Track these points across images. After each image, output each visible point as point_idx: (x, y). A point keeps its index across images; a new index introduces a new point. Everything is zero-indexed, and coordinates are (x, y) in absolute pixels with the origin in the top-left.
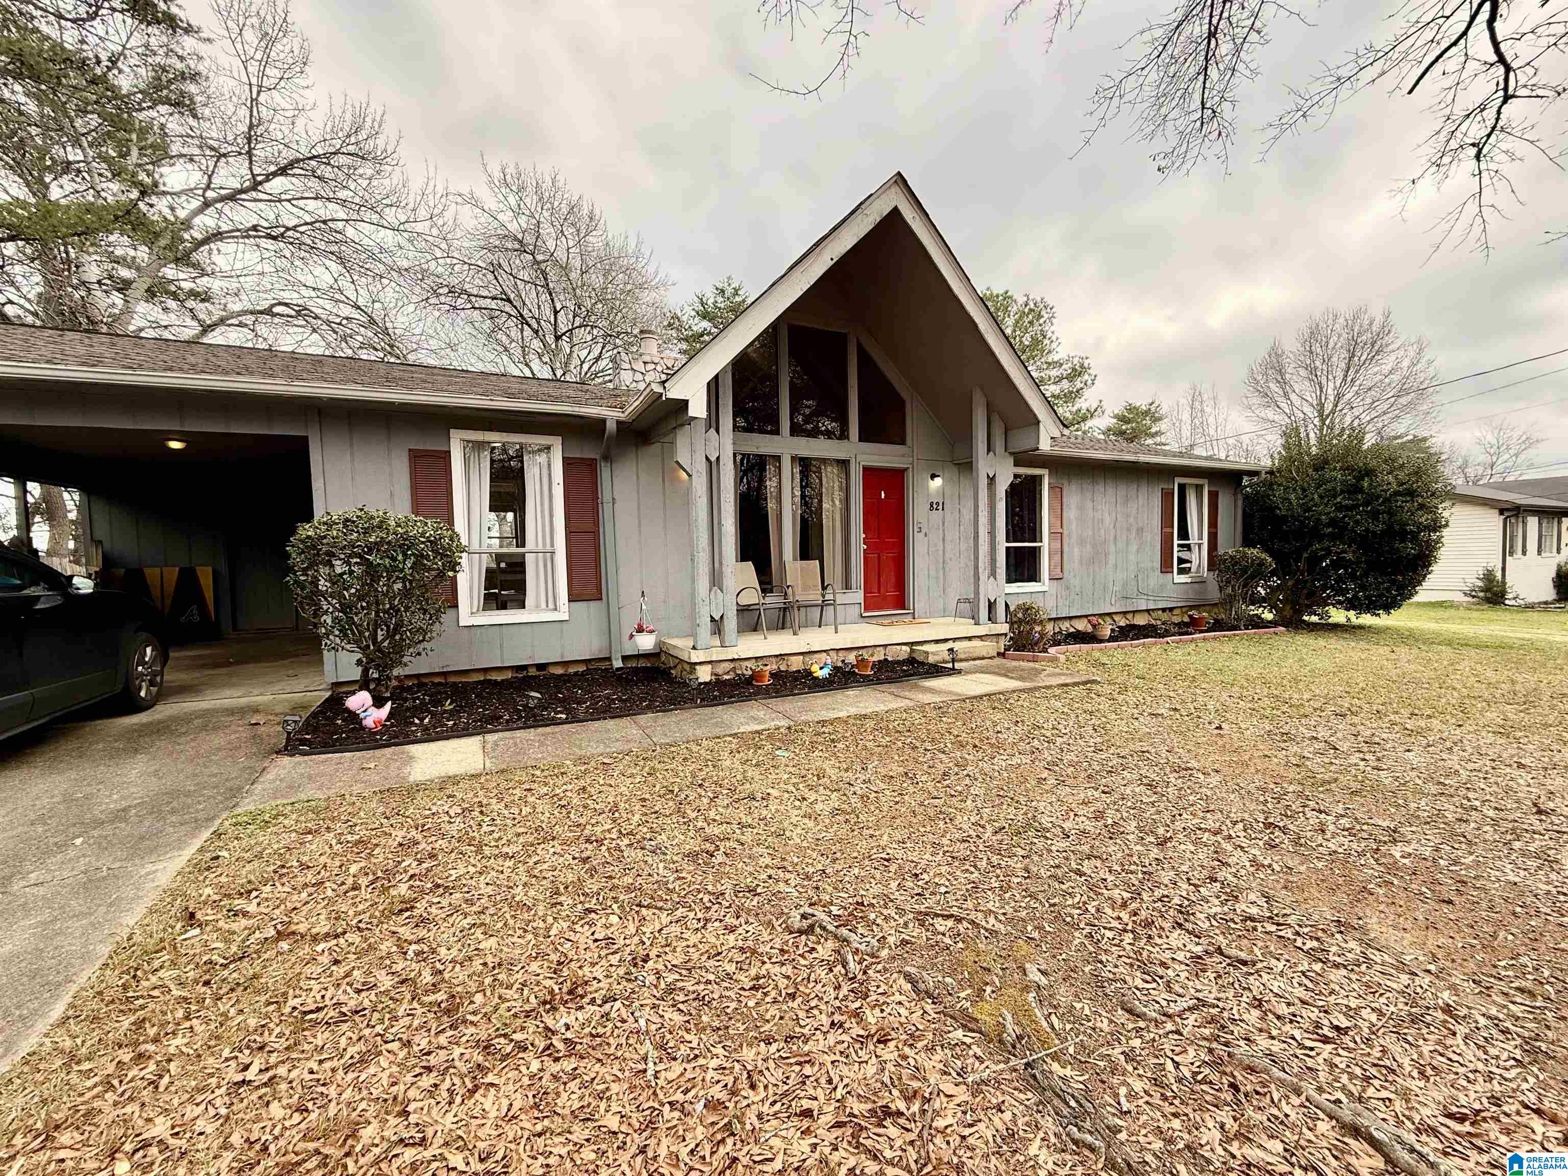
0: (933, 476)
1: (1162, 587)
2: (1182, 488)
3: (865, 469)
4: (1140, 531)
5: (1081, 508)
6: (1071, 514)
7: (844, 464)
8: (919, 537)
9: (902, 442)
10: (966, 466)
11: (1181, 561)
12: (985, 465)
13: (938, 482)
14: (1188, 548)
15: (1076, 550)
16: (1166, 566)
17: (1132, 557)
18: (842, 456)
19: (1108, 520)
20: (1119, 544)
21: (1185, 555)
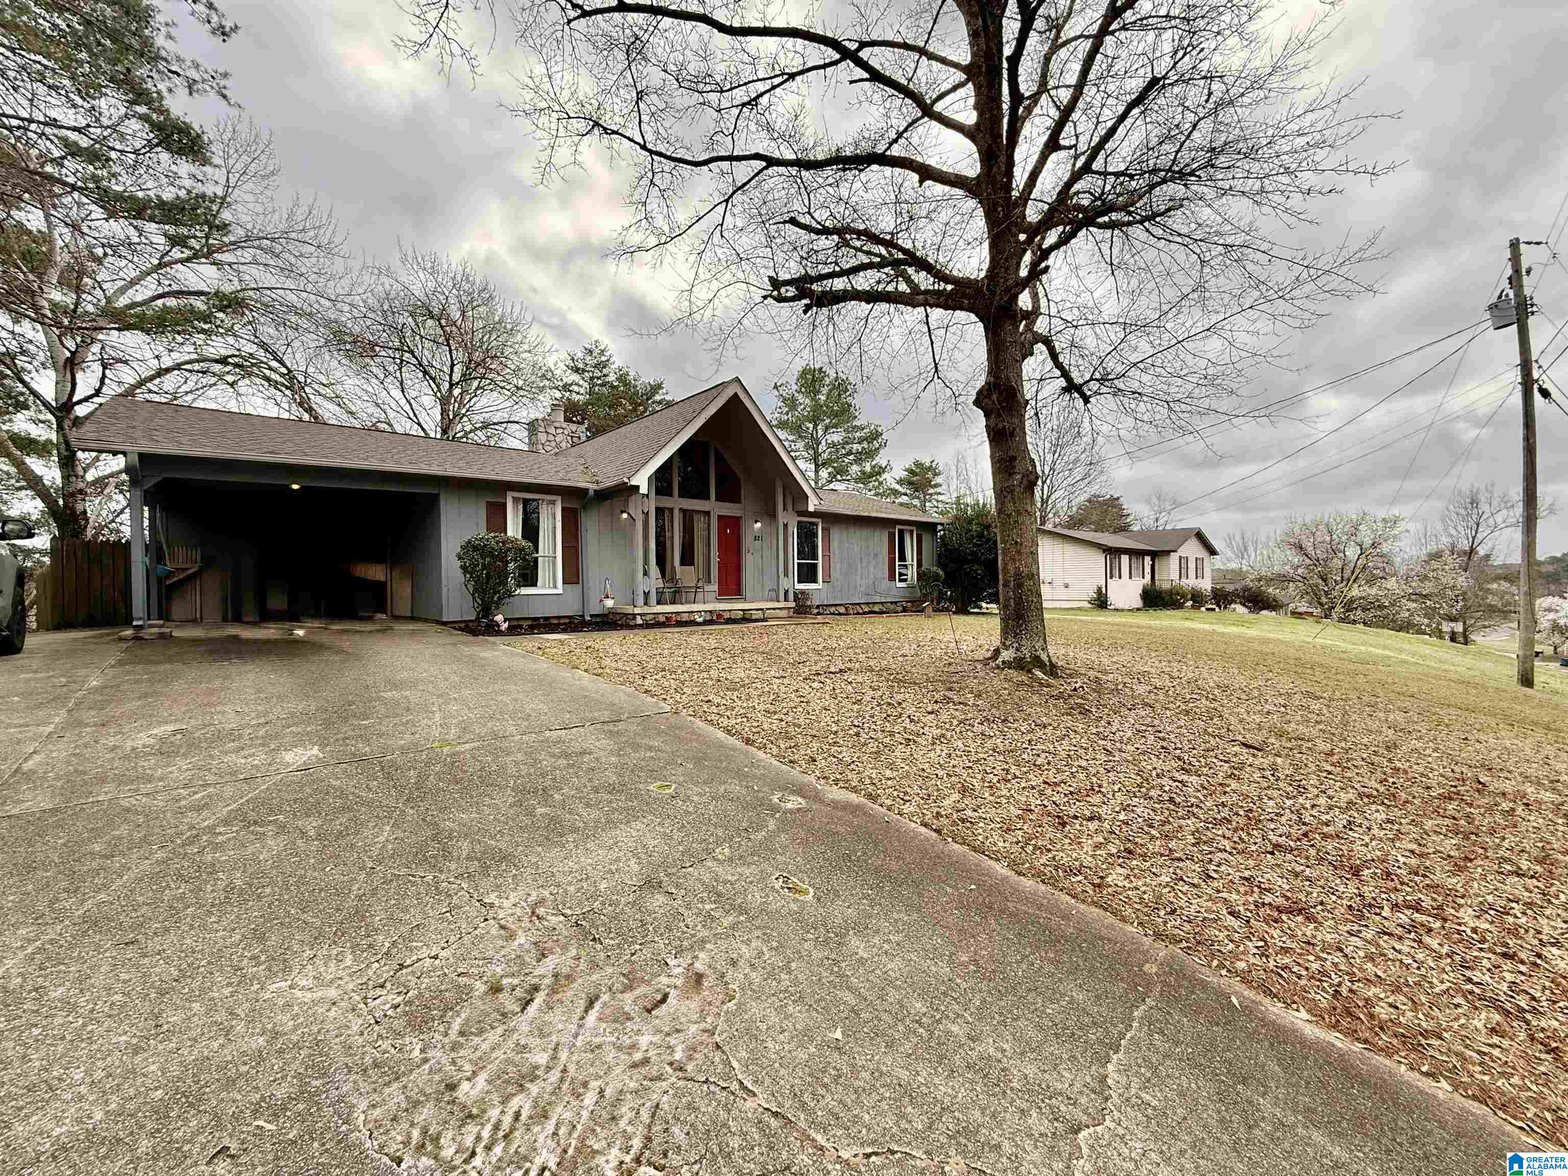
0: (756, 522)
1: (890, 589)
2: (901, 533)
3: (719, 516)
4: (876, 555)
5: (841, 541)
6: (835, 544)
7: (707, 514)
8: (749, 556)
9: (739, 502)
10: (771, 515)
11: (901, 574)
12: (783, 517)
13: (759, 525)
14: (906, 566)
15: (838, 565)
16: (892, 577)
17: (872, 569)
18: (707, 509)
19: (856, 549)
20: (864, 564)
21: (903, 571)
